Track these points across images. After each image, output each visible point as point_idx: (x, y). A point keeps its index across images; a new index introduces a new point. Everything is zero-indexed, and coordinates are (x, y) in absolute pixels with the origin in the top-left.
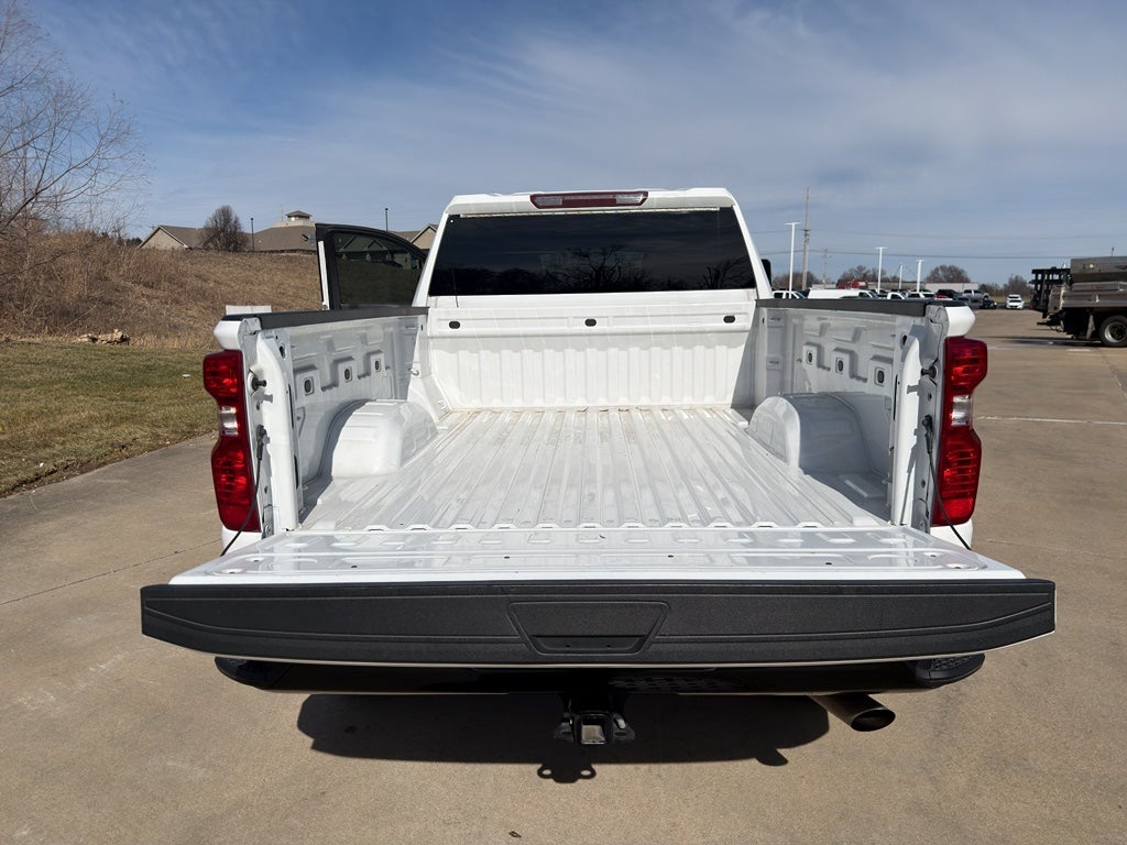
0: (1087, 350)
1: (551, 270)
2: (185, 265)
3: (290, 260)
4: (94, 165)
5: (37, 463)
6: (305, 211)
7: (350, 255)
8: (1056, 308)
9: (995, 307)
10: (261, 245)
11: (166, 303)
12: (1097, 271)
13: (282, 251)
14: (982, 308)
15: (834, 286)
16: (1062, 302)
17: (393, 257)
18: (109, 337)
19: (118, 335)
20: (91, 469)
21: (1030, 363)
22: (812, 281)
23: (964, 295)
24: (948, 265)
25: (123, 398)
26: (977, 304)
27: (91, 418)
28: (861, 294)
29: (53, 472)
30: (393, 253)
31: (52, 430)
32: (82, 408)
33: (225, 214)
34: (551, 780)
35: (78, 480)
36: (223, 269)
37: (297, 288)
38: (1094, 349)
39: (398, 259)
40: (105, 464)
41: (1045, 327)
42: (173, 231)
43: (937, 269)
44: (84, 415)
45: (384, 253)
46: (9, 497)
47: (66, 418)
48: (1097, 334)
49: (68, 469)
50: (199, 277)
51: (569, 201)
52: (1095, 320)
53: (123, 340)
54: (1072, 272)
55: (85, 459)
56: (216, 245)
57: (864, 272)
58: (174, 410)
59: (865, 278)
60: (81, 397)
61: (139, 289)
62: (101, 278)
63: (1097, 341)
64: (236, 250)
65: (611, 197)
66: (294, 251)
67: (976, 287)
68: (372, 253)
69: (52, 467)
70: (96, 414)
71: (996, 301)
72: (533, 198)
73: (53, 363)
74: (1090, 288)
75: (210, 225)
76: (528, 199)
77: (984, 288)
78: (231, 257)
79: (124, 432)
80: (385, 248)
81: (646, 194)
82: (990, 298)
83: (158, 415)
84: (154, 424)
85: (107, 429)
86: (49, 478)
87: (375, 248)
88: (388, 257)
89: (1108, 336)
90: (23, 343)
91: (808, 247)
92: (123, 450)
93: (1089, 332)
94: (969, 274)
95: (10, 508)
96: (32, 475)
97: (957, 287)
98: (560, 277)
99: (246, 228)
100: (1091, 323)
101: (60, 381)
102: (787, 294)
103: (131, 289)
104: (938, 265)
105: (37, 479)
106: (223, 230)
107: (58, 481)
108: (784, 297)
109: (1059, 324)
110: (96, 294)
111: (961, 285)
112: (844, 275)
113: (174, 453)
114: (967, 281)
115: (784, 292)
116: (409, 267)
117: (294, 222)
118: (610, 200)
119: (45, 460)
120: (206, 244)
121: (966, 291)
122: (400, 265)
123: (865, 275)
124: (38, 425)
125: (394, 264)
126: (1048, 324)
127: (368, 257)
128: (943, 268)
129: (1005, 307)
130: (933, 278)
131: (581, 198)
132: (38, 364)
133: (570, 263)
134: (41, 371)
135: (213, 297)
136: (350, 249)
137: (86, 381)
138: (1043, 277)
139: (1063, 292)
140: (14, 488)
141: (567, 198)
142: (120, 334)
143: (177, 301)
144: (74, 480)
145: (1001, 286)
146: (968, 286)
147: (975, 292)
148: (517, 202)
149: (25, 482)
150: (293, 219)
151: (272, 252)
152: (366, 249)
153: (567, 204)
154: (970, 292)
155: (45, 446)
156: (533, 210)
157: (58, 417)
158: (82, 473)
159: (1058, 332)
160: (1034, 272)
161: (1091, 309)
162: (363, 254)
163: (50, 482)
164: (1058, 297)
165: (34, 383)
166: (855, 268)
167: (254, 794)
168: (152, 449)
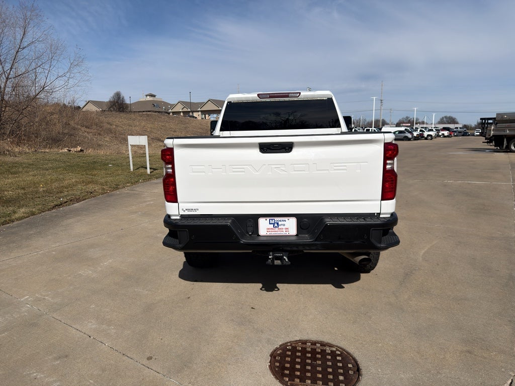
0: (503, 154)
1: (265, 121)
2: (102, 118)
3: (148, 115)
4: (68, 75)
5: (60, 199)
6: (153, 93)
7: (174, 113)
8: (489, 135)
9: (469, 135)
10: (134, 109)
11: (95, 135)
12: (508, 118)
13: (144, 112)
14: (463, 135)
15: (395, 126)
16: (492, 132)
17: (193, 114)
18: (75, 150)
19: (79, 148)
20: (81, 201)
21: (474, 159)
22: (384, 123)
23: (455, 130)
24: (448, 116)
25: (87, 174)
26: (461, 134)
27: (76, 182)
28: (406, 129)
29: (67, 202)
30: (193, 112)
31: (62, 187)
32: (72, 178)
33: (118, 95)
34: (265, 291)
35: (77, 205)
36: (118, 120)
37: (151, 128)
38: (506, 154)
39: (195, 114)
40: (85, 199)
41: (486, 144)
42: (95, 103)
43: (443, 118)
44: (74, 180)
45: (189, 112)
46: (52, 211)
47: (66, 182)
48: (508, 147)
49: (72, 201)
50: (108, 123)
51: (272, 96)
52: (507, 140)
53: (81, 151)
54: (497, 119)
55: (78, 197)
56: (114, 109)
57: (409, 119)
58: (109, 179)
59: (409, 122)
60: (70, 174)
61: (83, 129)
62: (67, 124)
63: (508, 150)
64: (123, 111)
65: (287, 94)
66: (149, 111)
67: (461, 126)
68: (183, 112)
69: (66, 200)
70: (78, 180)
71: (470, 132)
72: (258, 95)
73: (56, 160)
74: (504, 126)
75: (112, 100)
76: (256, 95)
77: (465, 126)
78: (122, 114)
79: (91, 187)
80: (189, 110)
81: (300, 93)
82: (467, 131)
83: (103, 181)
84: (102, 184)
85: (83, 186)
86: (65, 204)
87: (185, 110)
88: (191, 114)
89: (513, 148)
90: (42, 152)
91: (382, 108)
92: (91, 194)
93: (505, 146)
94: (458, 120)
95: (54, 214)
96: (59, 203)
97: (452, 126)
98: (268, 124)
99: (127, 101)
100: (505, 142)
101: (60, 167)
102: (372, 130)
103: (80, 129)
104: (444, 116)
105: (61, 204)
106: (117, 102)
107: (69, 205)
108: (370, 131)
109: (492, 142)
110: (66, 131)
111: (453, 125)
112: (400, 121)
113: (112, 195)
114: (457, 123)
115: (371, 129)
116: (200, 118)
117: (149, 98)
118: (286, 95)
119: (63, 197)
120: (109, 109)
121: (456, 128)
122: (196, 118)
123: (409, 121)
124: (56, 184)
125: (194, 117)
126: (487, 142)
127: (182, 114)
128: (446, 117)
129: (473, 135)
130: (441, 122)
131: (276, 95)
132: (49, 161)
133: (273, 118)
134: (52, 163)
135: (115, 132)
136: (173, 110)
137: (71, 167)
138: (485, 121)
139: (492, 128)
140: (54, 207)
141: (271, 95)
142: (80, 148)
143: (99, 134)
144: (75, 205)
145: (473, 126)
146: (456, 126)
147: (460, 128)
148: (252, 96)
149: (57, 205)
150: (148, 97)
151: (139, 112)
152: (181, 110)
153: (271, 97)
154: (458, 128)
155: (61, 192)
156: (258, 99)
157: (64, 181)
158: (78, 202)
159: (492, 146)
160: (481, 119)
161: (505, 135)
162: (180, 112)
163: (66, 206)
164: (490, 130)
165: (51, 168)
166: (405, 117)
167: (165, 298)
168: (103, 194)
